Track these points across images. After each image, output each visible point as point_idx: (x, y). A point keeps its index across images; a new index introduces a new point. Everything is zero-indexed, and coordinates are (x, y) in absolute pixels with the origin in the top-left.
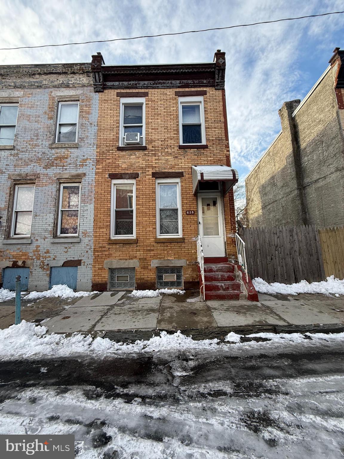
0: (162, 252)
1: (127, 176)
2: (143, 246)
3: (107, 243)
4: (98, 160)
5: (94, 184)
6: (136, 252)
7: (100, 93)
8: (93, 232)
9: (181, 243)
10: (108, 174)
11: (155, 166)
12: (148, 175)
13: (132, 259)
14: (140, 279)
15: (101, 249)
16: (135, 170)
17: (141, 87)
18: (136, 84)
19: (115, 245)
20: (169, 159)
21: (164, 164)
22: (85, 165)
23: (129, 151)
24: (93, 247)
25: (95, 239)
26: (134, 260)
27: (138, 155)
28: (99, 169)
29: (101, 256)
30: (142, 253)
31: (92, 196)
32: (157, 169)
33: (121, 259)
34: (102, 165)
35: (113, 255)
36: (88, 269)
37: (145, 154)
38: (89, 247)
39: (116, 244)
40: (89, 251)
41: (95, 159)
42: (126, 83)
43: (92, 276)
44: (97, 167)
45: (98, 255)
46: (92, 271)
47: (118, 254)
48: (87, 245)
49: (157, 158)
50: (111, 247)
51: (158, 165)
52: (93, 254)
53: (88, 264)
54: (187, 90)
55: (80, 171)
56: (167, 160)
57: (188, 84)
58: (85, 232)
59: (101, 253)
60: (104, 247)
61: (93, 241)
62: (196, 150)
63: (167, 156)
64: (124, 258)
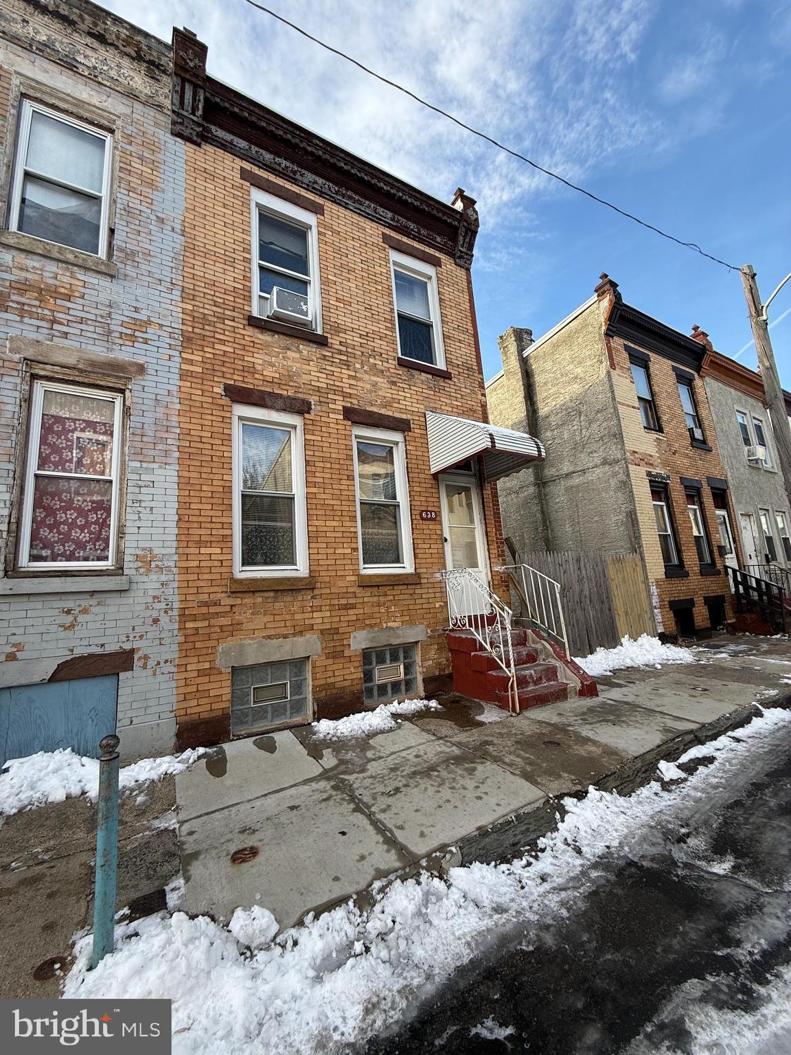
0: (376, 609)
1: (280, 403)
2: (330, 596)
3: (224, 590)
4: (187, 334)
5: (178, 407)
6: (313, 612)
7: (188, 144)
8: (176, 557)
9: (413, 587)
10: (222, 386)
11: (350, 394)
12: (334, 411)
13: (301, 633)
14: (327, 687)
15: (204, 610)
16: (301, 390)
17: (308, 185)
18: (295, 173)
19: (251, 594)
20: (379, 384)
21: (370, 392)
22: (141, 340)
23: (281, 336)
24: (177, 605)
25: (184, 577)
26: (308, 636)
27: (305, 353)
28: (191, 362)
29: (207, 631)
30: (328, 614)
31: (169, 441)
32: (355, 402)
33: (269, 637)
34: (200, 353)
35: (244, 627)
36: (160, 678)
37: (324, 355)
38: (163, 605)
39: (254, 592)
40: (164, 619)
41: (176, 331)
42: (268, 157)
43: (174, 699)
44: (184, 355)
45: (197, 629)
46: (174, 684)
47: (261, 620)
48: (154, 597)
49: (353, 374)
50: (239, 601)
51: (355, 392)
52: (176, 626)
53: (159, 663)
54: (405, 239)
55: (124, 354)
56: (375, 385)
57: (408, 228)
58: (145, 556)
59: (206, 623)
60: (217, 603)
61: (176, 585)
62: (430, 376)
63: (375, 375)
64: (278, 631)
